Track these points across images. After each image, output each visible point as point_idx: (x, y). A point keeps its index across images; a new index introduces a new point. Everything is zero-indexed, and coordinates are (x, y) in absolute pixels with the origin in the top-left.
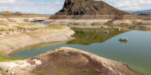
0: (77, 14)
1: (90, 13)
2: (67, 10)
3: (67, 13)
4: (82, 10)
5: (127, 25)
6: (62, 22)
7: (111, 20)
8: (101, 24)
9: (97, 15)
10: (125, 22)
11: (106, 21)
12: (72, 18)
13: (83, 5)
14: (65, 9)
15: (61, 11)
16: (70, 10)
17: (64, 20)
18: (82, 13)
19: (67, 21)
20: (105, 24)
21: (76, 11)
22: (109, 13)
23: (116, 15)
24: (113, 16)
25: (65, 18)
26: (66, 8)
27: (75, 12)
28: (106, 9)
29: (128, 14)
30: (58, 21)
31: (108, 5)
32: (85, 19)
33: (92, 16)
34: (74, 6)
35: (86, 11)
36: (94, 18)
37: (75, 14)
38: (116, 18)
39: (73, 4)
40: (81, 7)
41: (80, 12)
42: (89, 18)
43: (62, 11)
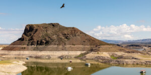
0: (41, 43)
1: (57, 43)
2: (28, 38)
3: (27, 42)
4: (47, 39)
5: (103, 59)
6: (19, 55)
7: (84, 52)
8: (71, 58)
9: (67, 46)
10: (102, 55)
11: (79, 53)
12: (34, 50)
13: (49, 32)
14: (25, 36)
15: (19, 39)
16: (32, 39)
17: (22, 52)
18: (47, 43)
19: (27, 53)
20: (77, 57)
21: (40, 39)
22: (83, 43)
23: (92, 46)
24: (88, 47)
25: (24, 49)
26: (27, 35)
27: (38, 42)
28: (79, 37)
29: (108, 44)
30: (14, 53)
31: (82, 33)
32: (51, 51)
33: (61, 47)
34: (37, 32)
35: (53, 40)
36: (63, 50)
37: (38, 44)
38: (92, 50)
39: (37, 30)
40: (47, 35)
41: (44, 41)
42: (57, 50)
43: (21, 39)
